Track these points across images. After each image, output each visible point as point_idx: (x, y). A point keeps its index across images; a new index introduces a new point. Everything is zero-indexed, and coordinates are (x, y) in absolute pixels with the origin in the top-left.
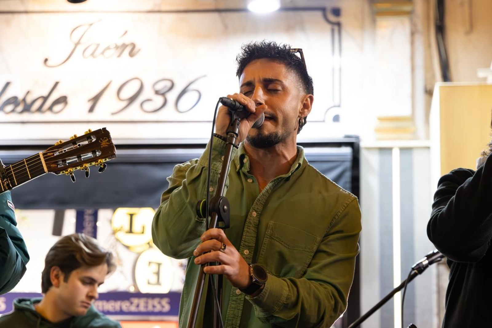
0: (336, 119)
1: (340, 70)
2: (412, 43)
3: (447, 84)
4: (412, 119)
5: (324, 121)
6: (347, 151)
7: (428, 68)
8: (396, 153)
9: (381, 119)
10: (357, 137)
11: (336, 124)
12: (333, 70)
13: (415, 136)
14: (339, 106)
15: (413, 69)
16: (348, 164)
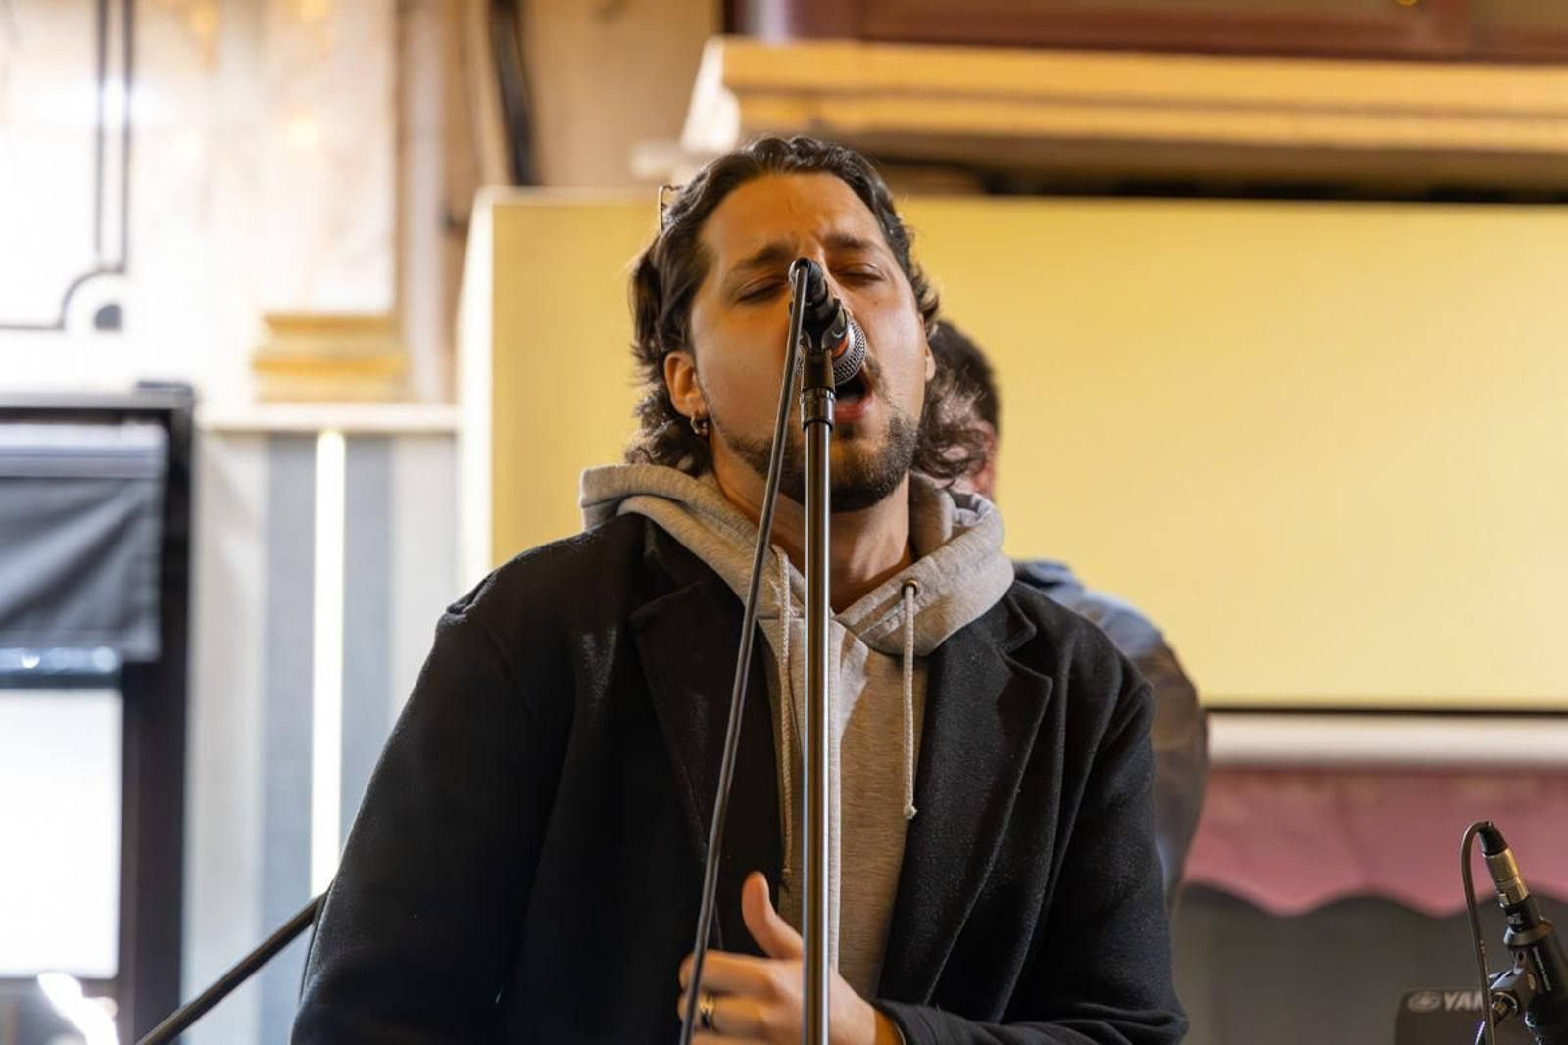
0: (108, 318)
1: (127, 136)
2: (401, 42)
3: (528, 198)
4: (391, 325)
5: (60, 326)
6: (145, 439)
7: (458, 138)
8: (331, 454)
9: (280, 324)
10: (187, 392)
11: (107, 340)
12: (100, 136)
13: (401, 389)
14: (120, 269)
15: (402, 141)
16: (148, 491)
